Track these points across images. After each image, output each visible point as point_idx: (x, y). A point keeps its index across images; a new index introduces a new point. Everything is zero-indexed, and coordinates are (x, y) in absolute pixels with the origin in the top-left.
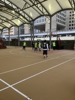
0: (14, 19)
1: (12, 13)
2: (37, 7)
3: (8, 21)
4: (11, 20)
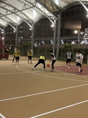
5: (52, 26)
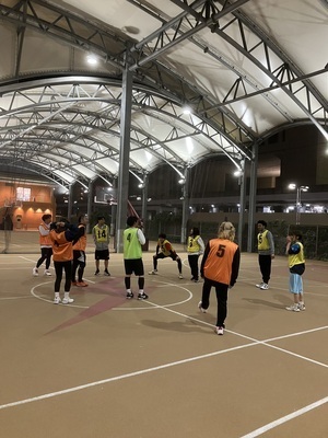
0: (177, 138)
1: (178, 118)
2: (289, 92)
3: (152, 145)
4: (166, 141)
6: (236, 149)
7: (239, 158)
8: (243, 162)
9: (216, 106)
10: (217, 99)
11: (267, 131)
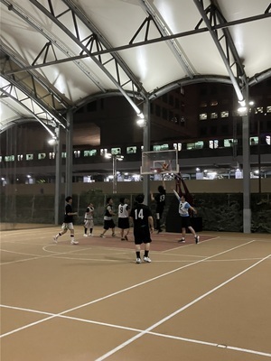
2: (99, 62)
5: (51, 142)
6: (50, 116)
7: (54, 125)
8: (57, 130)
9: (25, 68)
10: (27, 62)
11: (81, 100)
